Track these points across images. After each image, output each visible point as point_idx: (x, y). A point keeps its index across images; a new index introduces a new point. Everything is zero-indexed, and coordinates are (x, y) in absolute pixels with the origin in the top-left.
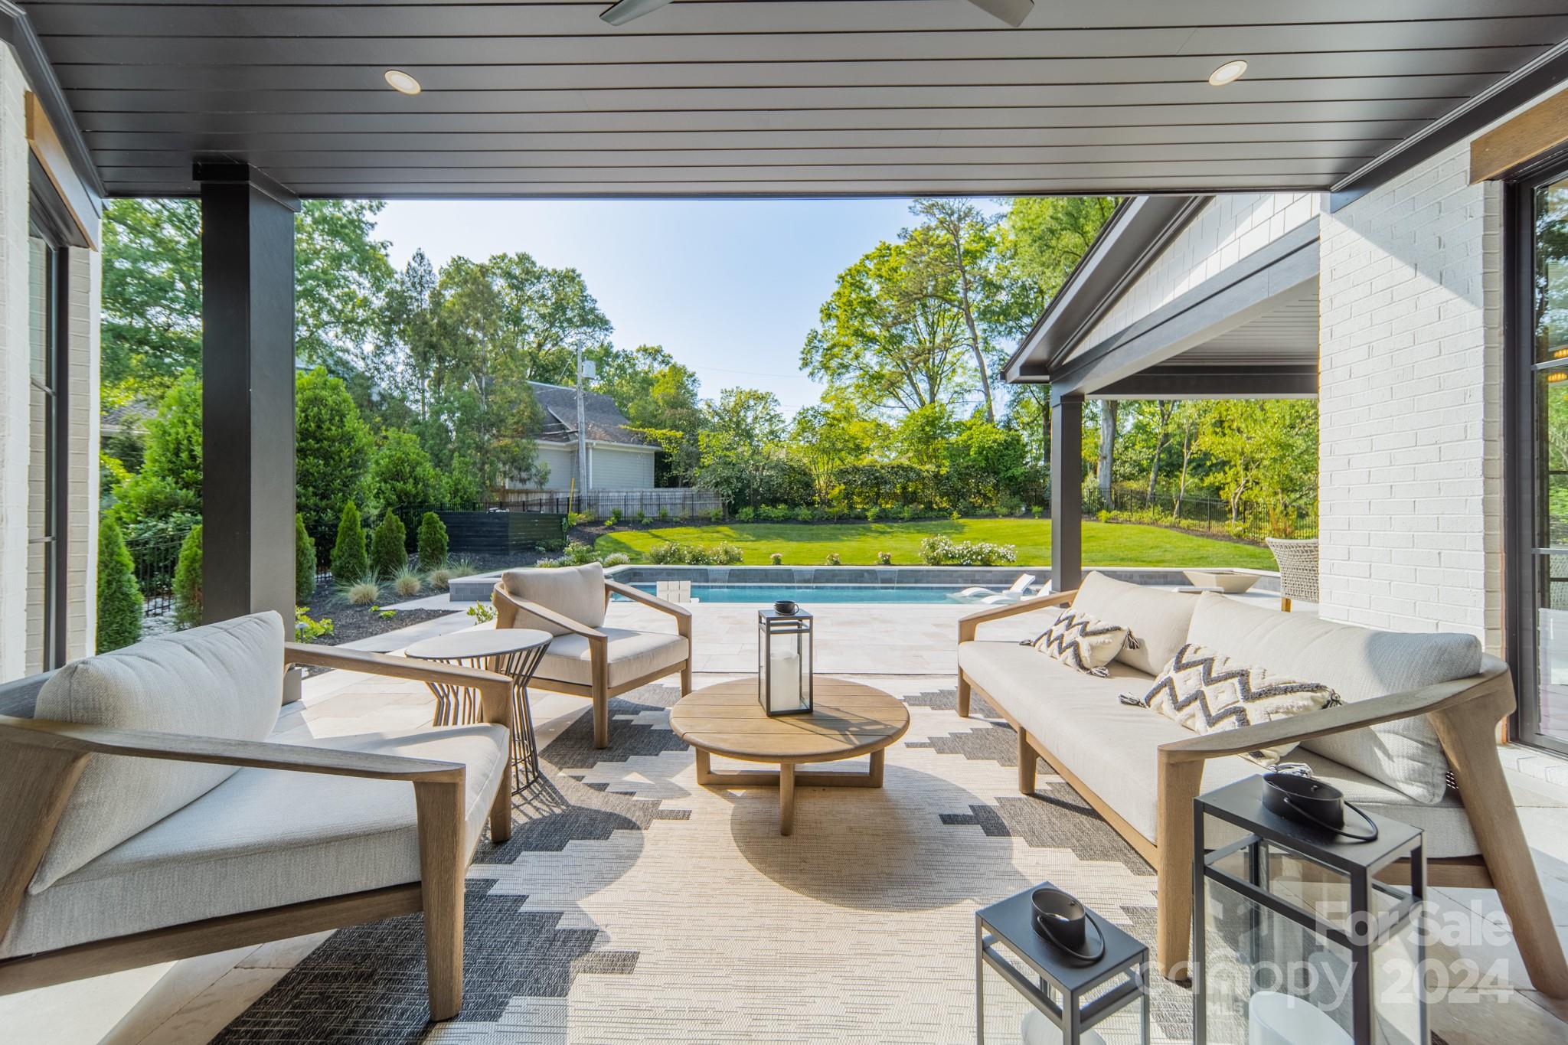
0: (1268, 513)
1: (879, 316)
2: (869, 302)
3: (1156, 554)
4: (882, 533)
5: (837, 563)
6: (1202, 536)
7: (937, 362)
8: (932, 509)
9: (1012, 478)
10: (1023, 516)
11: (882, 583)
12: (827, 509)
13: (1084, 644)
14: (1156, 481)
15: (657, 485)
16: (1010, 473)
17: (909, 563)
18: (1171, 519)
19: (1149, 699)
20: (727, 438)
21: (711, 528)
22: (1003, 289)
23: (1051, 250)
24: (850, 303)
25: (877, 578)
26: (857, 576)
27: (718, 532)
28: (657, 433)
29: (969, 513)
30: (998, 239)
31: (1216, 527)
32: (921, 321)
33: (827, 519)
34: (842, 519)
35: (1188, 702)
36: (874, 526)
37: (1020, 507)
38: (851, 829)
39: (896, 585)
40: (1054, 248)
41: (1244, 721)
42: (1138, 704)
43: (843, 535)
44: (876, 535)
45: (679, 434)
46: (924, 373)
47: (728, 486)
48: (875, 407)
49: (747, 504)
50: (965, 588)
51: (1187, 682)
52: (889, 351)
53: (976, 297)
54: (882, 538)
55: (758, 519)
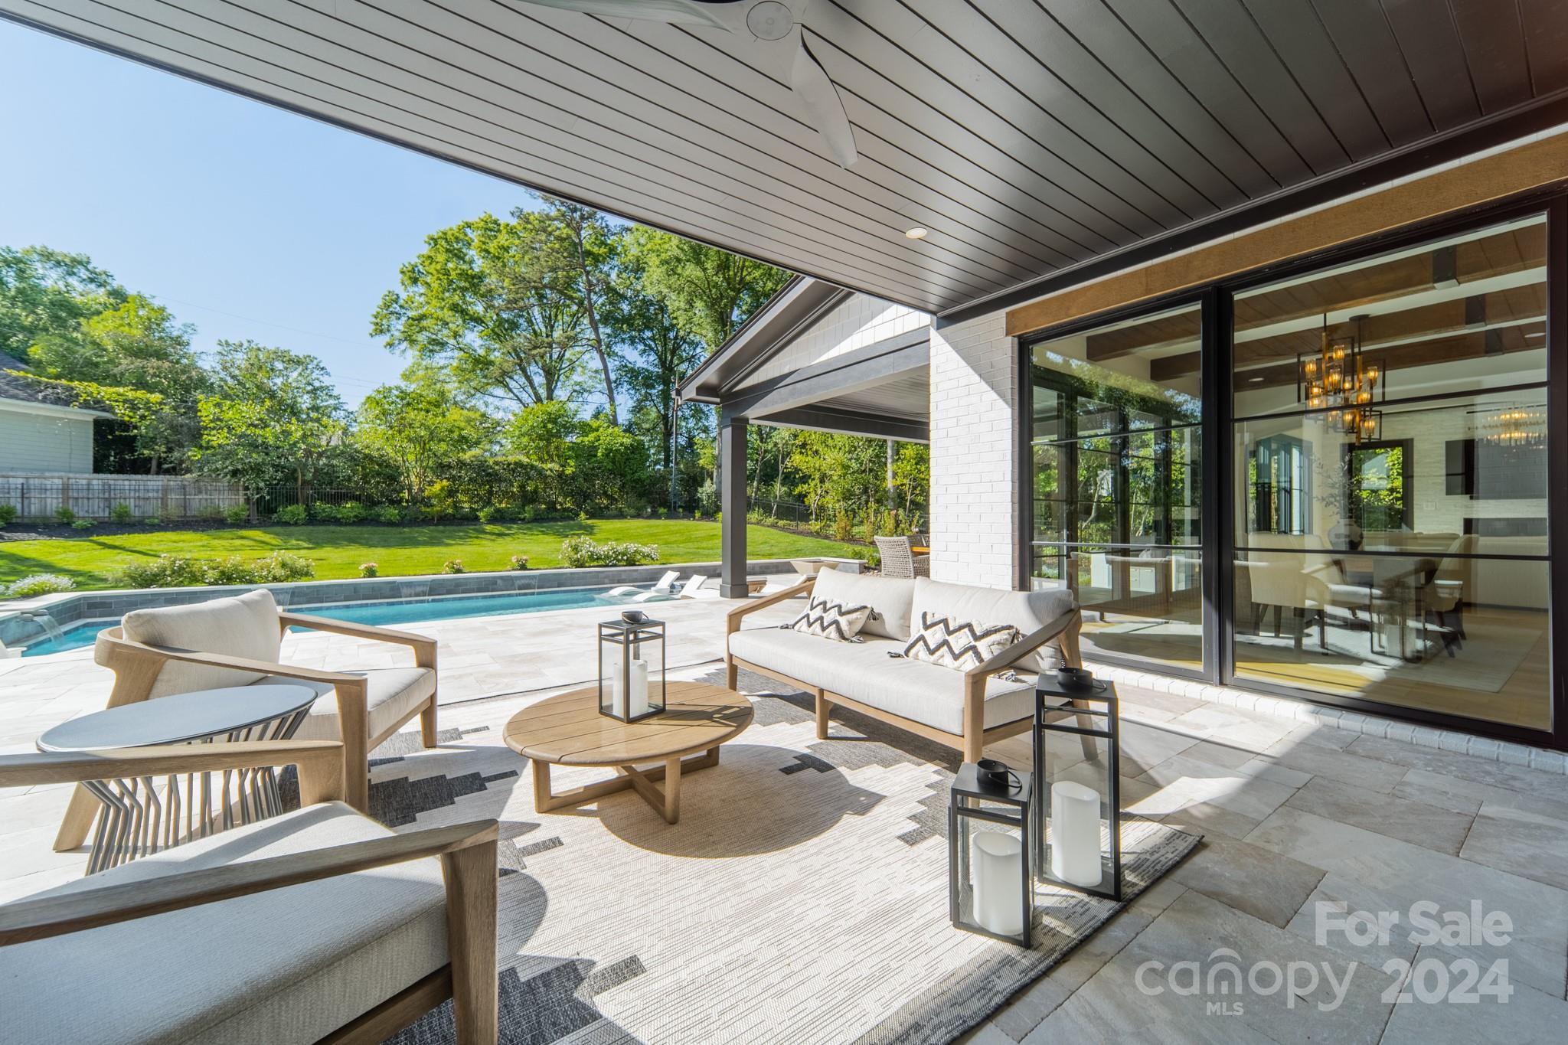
0: (835, 516)
1: (489, 295)
2: (473, 277)
3: (766, 548)
4: (500, 535)
5: (459, 571)
6: (794, 533)
7: (555, 356)
8: (556, 510)
9: (639, 481)
10: (649, 517)
11: (520, 589)
12: (423, 509)
13: (843, 621)
14: (758, 489)
15: (99, 467)
16: (636, 476)
17: (546, 567)
18: (772, 520)
19: (907, 652)
20: (252, 411)
21: (226, 533)
22: (626, 298)
23: (677, 276)
24: (447, 273)
25: (513, 584)
26: (488, 585)
27: (243, 538)
28: (106, 392)
29: (598, 513)
30: (620, 249)
31: (802, 526)
32: (536, 312)
33: (423, 520)
34: (444, 520)
35: (938, 648)
36: (488, 528)
37: (646, 509)
38: (723, 801)
39: (536, 590)
40: (679, 274)
41: (977, 654)
42: (899, 656)
43: (448, 538)
44: (493, 537)
45: (156, 397)
46: (540, 365)
47: (258, 476)
48: (478, 395)
49: (292, 499)
50: (612, 588)
51: (935, 636)
52: (498, 336)
53: (599, 301)
54: (500, 540)
55: (312, 519)
